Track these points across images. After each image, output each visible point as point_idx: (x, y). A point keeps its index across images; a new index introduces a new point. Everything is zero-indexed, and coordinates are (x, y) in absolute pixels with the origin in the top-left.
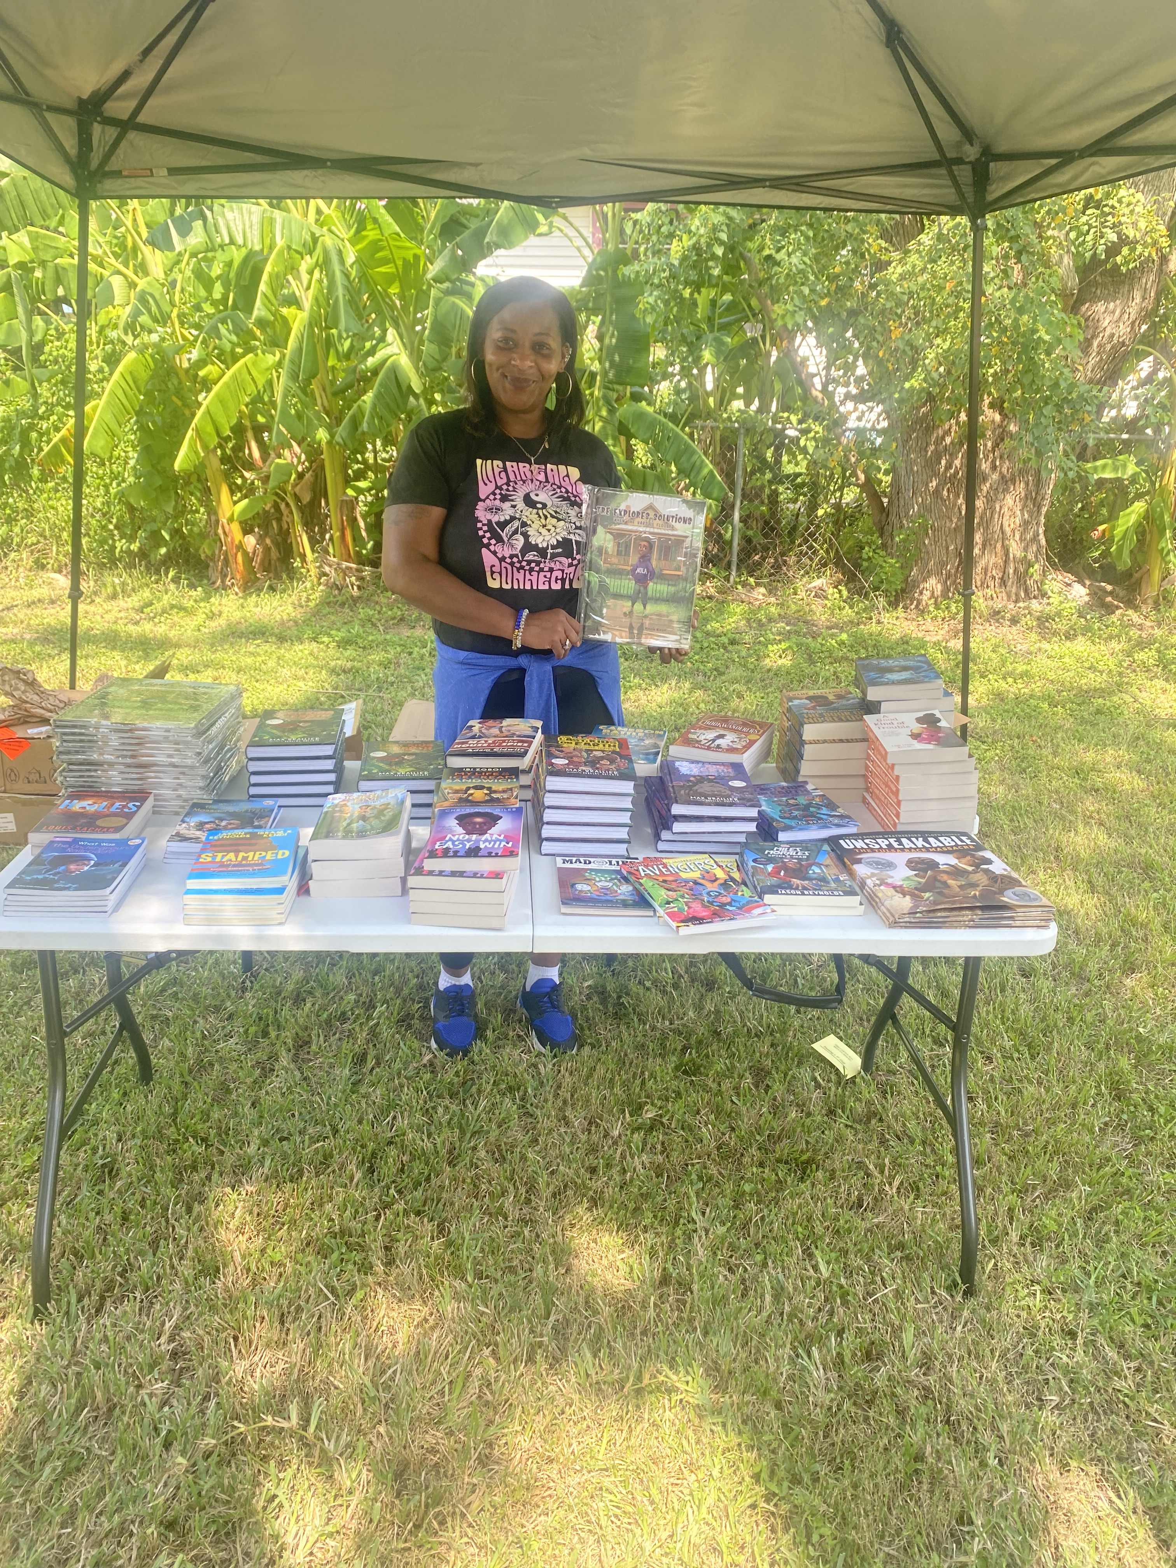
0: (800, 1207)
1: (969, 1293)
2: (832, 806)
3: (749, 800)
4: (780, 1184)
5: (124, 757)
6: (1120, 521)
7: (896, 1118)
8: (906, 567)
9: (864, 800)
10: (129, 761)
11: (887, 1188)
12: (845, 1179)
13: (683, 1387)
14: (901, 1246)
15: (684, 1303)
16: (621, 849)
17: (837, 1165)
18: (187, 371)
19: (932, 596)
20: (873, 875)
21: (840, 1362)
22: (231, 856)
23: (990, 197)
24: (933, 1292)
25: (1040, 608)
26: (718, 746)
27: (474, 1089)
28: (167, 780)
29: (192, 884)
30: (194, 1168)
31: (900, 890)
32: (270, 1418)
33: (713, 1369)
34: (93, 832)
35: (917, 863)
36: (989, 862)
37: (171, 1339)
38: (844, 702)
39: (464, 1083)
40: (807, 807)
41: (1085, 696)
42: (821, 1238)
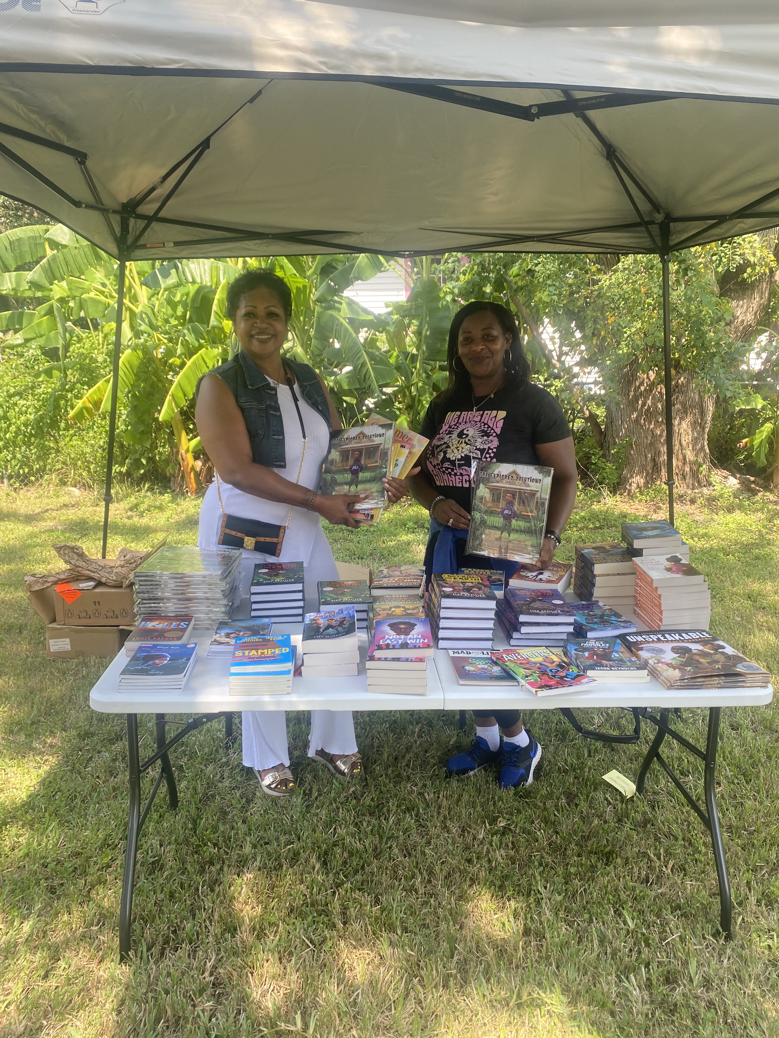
0: (608, 882)
1: (729, 938)
2: (617, 615)
3: (568, 612)
4: (593, 868)
5: (178, 594)
6: (757, 436)
7: (663, 823)
8: (619, 468)
9: (635, 612)
10: (181, 596)
11: (664, 869)
12: (636, 863)
13: (549, 1001)
14: (679, 907)
15: (542, 946)
16: (488, 644)
17: (629, 855)
18: (160, 359)
19: (638, 486)
20: (652, 657)
21: (649, 985)
22: (254, 652)
23: (671, 243)
24: (704, 938)
25: (708, 492)
26: (541, 579)
27: (385, 809)
28: (203, 608)
29: (234, 669)
30: (212, 863)
31: (669, 665)
32: (283, 1024)
33: (566, 990)
34: (164, 640)
35: (678, 649)
36: (723, 647)
37: (211, 975)
38: (616, 550)
39: (378, 806)
40: (602, 616)
41: (747, 548)
42: (625, 902)
